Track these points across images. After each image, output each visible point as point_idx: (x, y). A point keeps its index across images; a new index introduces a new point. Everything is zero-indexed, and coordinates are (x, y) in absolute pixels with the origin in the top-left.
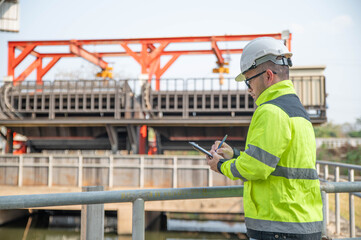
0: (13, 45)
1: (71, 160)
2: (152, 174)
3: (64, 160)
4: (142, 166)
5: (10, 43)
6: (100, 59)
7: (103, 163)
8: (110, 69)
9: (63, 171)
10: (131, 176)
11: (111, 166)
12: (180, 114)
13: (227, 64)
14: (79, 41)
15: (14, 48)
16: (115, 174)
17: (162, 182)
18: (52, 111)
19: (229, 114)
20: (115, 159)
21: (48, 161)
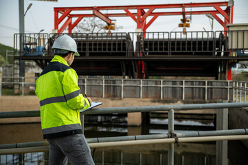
0: (57, 10)
1: (98, 81)
2: (147, 90)
3: (93, 82)
4: (141, 85)
5: (55, 9)
6: (107, 17)
7: (118, 84)
8: (113, 24)
9: (93, 88)
10: (134, 91)
11: (122, 85)
12: (167, 54)
13: (188, 21)
14: (98, 7)
15: (58, 12)
16: (124, 90)
17: (153, 95)
18: (87, 52)
19: (191, 54)
20: (124, 81)
21: (84, 82)
